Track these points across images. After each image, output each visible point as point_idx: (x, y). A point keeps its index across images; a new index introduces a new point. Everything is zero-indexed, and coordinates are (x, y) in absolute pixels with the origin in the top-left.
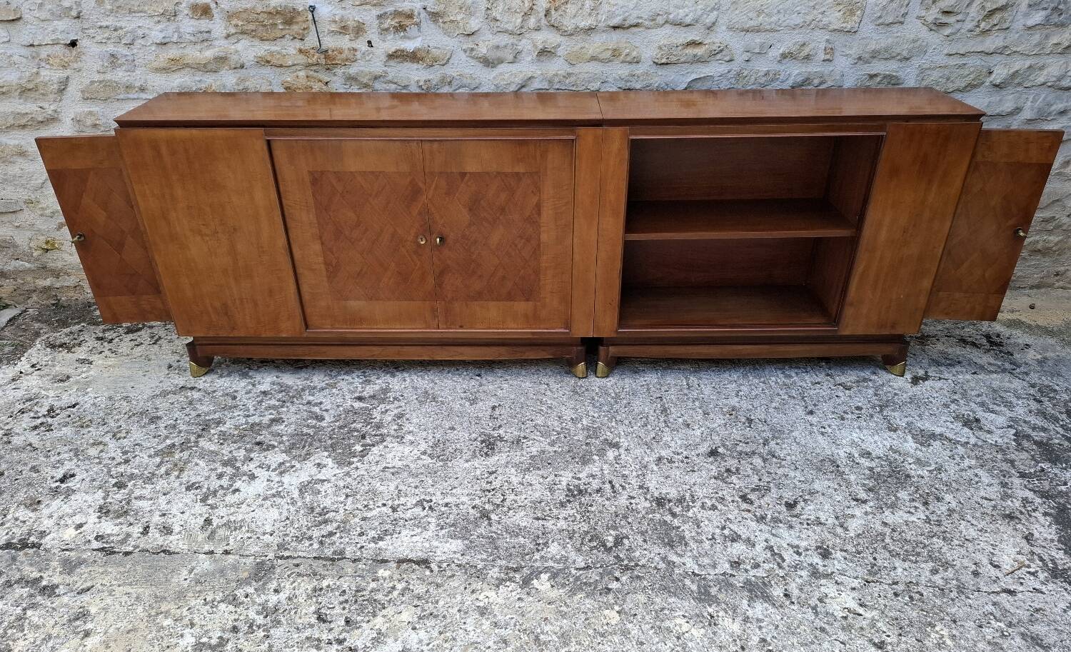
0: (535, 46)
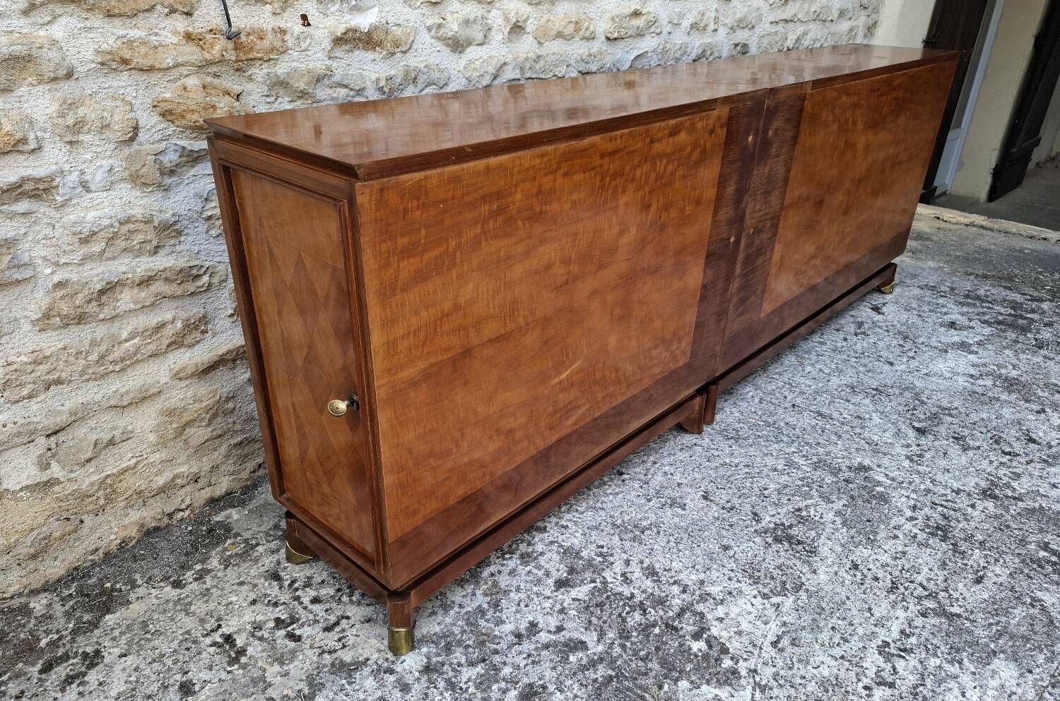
0: (507, 19)
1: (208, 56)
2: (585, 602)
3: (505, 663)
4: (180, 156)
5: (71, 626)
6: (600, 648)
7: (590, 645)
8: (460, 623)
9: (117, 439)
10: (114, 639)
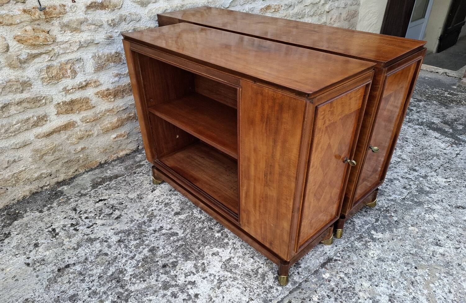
1: (33, 18)
2: (183, 220)
3: (147, 240)
4: (28, 56)
5: (2, 224)
6: (183, 235)
7: (179, 234)
8: (135, 226)
9: (17, 160)
10: (15, 229)
